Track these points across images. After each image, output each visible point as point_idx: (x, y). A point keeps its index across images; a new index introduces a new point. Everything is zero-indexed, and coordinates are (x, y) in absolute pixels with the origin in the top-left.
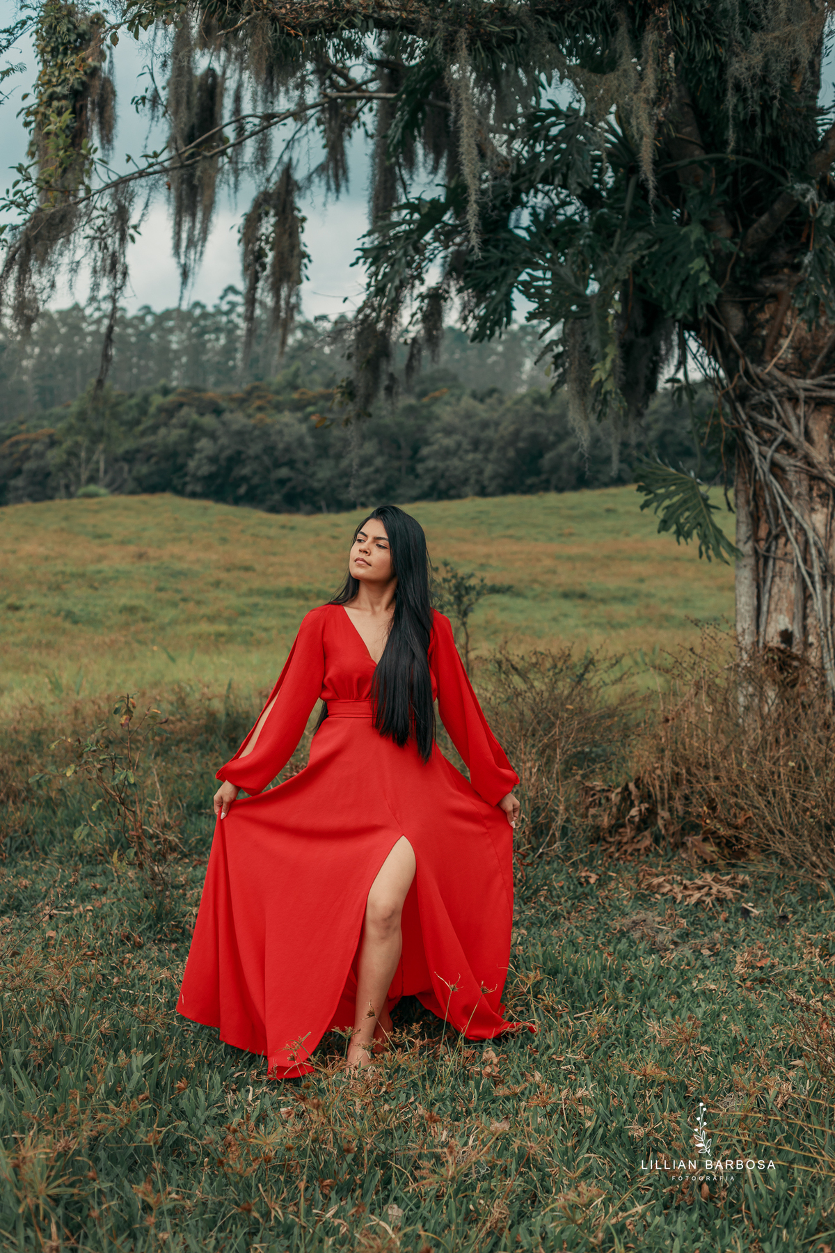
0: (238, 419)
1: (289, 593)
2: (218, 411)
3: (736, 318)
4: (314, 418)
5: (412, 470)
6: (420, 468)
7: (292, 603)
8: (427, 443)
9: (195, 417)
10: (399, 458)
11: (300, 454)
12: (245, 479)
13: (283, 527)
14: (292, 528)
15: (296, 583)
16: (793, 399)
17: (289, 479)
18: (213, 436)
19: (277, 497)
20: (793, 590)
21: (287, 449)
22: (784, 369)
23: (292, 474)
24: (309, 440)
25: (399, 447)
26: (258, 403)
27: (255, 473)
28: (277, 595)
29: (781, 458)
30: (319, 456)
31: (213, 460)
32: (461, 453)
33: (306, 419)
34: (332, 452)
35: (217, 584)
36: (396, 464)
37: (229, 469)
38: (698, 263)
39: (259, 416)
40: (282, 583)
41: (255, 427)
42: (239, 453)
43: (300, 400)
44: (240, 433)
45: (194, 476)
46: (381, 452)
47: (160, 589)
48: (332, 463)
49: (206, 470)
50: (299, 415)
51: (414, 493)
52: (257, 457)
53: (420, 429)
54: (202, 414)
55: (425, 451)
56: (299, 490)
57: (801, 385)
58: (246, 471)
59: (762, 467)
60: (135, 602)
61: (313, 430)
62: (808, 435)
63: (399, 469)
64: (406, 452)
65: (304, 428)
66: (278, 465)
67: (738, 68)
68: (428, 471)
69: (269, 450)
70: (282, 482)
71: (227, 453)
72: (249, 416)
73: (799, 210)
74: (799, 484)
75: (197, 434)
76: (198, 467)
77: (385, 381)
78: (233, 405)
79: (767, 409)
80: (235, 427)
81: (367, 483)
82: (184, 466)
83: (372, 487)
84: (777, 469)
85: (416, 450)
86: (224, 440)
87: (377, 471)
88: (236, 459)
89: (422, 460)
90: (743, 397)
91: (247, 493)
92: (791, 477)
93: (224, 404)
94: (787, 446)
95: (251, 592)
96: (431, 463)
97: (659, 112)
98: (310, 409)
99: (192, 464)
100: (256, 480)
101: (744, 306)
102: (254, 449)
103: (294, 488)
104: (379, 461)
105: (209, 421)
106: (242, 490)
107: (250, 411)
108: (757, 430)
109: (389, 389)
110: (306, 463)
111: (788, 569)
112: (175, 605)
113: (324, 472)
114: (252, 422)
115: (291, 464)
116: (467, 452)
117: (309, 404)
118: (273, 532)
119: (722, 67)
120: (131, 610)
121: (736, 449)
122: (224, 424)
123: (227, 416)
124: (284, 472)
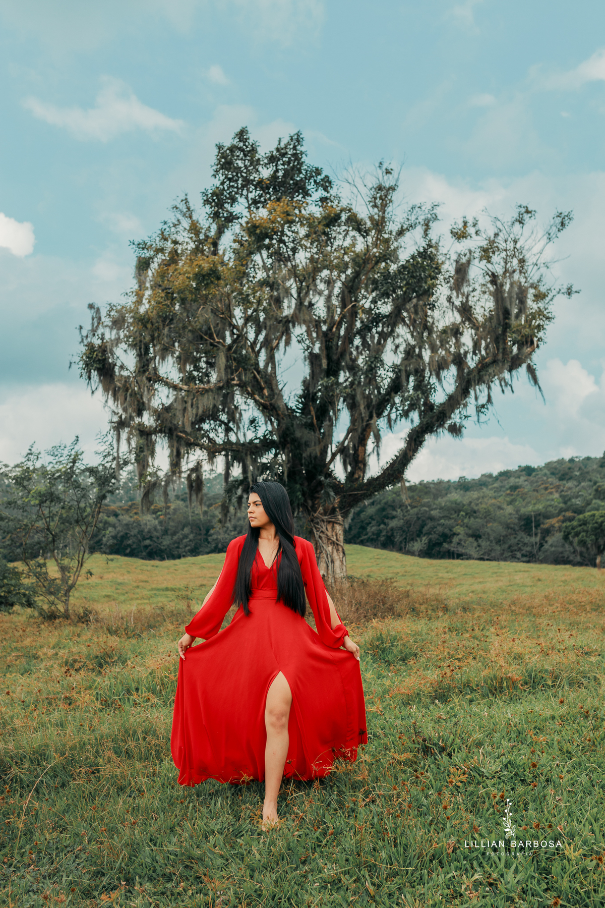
0: (126, 518)
1: (167, 589)
2: (116, 515)
3: (310, 503)
4: (162, 517)
5: (206, 540)
6: (210, 539)
7: (169, 593)
8: (213, 527)
9: (106, 518)
10: (200, 534)
11: (155, 534)
12: (129, 546)
13: (153, 566)
14: (157, 567)
15: (170, 586)
16: (323, 521)
17: (150, 545)
18: (114, 526)
19: (144, 554)
20: (325, 565)
21: (149, 532)
22: (321, 514)
23: (151, 543)
24: (159, 527)
25: (200, 530)
26: (135, 511)
27: (134, 543)
28: (163, 590)
29: (321, 535)
30: (164, 535)
31: (114, 537)
32: (228, 531)
33: (157, 518)
34: (169, 532)
35: (138, 587)
36: (199, 537)
37: (122, 541)
38: (299, 493)
39: (136, 517)
40: (164, 586)
41: (134, 522)
42: (126, 534)
43: (155, 509)
44: (127, 525)
45: (106, 545)
46: (192, 532)
47: (117, 589)
48: (170, 537)
49: (111, 542)
50: (154, 516)
51: (207, 550)
52: (135, 536)
53: (210, 521)
54: (109, 517)
55: (212, 531)
56: (154, 550)
57: (325, 518)
58: (130, 542)
59: (317, 536)
60: (109, 594)
61: (161, 523)
62: (327, 529)
63: (200, 540)
64: (203, 532)
65: (157, 522)
66: (144, 539)
67: (304, 455)
68: (214, 540)
69: (141, 532)
70: (146, 547)
71: (121, 534)
72: (131, 517)
73: (320, 482)
74: (325, 540)
75: (106, 526)
76: (107, 541)
77: (228, 518)
78: (123, 512)
79: (318, 523)
80: (125, 522)
81: (186, 546)
82: (101, 540)
83: (189, 548)
84: (320, 537)
85: (208, 531)
86: (119, 528)
87: (190, 541)
88: (125, 537)
89: (211, 535)
90: (312, 521)
91: (130, 552)
92: (323, 539)
93: (119, 512)
94: (322, 532)
95: (152, 589)
96: (215, 537)
97: (288, 465)
98: (159, 513)
99: (104, 539)
100: (134, 546)
101: (312, 500)
102: (134, 532)
103: (152, 549)
104: (191, 536)
105: (112, 519)
106: (128, 551)
107: (131, 515)
108: (316, 528)
109: (230, 520)
110: (158, 538)
111: (324, 560)
112: (124, 595)
113: (166, 541)
114: (132, 519)
115: (151, 538)
116: (231, 531)
117: (159, 511)
118: (149, 568)
119: (301, 455)
120: (108, 596)
121: (311, 532)
122: (119, 521)
123: (121, 517)
124: (147, 542)
